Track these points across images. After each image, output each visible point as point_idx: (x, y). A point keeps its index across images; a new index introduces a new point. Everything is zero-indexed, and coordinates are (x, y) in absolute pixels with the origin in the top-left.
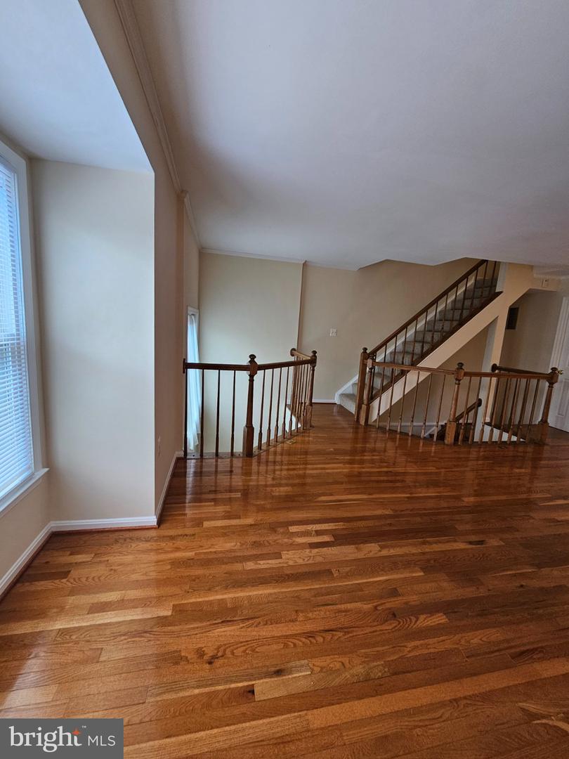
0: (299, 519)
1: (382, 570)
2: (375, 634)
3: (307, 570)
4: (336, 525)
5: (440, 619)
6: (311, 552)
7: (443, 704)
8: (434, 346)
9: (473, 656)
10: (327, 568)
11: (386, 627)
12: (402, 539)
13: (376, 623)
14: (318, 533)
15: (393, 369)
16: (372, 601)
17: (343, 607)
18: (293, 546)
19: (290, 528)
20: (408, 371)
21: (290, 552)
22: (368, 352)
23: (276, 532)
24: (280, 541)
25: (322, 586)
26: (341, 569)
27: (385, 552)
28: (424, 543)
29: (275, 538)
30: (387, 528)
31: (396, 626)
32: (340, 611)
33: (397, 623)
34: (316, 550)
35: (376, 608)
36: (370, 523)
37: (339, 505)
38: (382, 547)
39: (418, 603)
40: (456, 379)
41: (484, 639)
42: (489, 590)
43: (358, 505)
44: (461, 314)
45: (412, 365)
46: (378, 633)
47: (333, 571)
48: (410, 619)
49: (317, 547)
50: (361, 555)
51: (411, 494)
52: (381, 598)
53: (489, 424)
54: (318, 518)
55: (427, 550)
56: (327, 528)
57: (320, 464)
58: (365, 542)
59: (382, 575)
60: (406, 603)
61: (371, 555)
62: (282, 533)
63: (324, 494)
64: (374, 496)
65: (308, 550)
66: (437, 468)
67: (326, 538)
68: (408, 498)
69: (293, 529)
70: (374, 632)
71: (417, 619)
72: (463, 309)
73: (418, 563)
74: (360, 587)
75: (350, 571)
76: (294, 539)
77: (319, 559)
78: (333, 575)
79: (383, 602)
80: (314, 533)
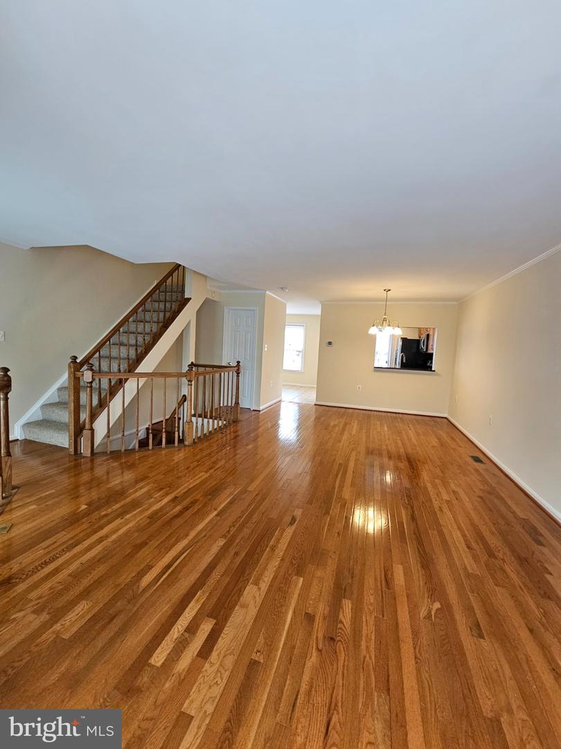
0: (150, 638)
1: (281, 606)
2: (345, 675)
3: (234, 692)
4: (197, 601)
5: (347, 605)
6: (212, 664)
7: (418, 671)
8: (148, 349)
9: (383, 611)
10: (246, 661)
11: (342, 657)
12: (258, 560)
13: (335, 666)
14: (192, 629)
15: (110, 379)
16: (310, 648)
17: (304, 687)
18: (187, 681)
19: (152, 661)
20: (126, 380)
21: (193, 694)
22: (78, 361)
23: (139, 690)
24: (162, 697)
25: (268, 689)
26: (257, 647)
27: (264, 586)
28: (273, 549)
29: (151, 700)
30: (239, 559)
31: (344, 648)
32: (309, 693)
33: (340, 643)
34: (214, 654)
35: (319, 650)
36: (221, 568)
37: (172, 574)
38: (256, 583)
39: (327, 608)
40: (189, 381)
41: (372, 592)
42: (335, 552)
43: (189, 557)
44: (164, 316)
45: (129, 371)
46: (345, 671)
47: (254, 657)
48: (340, 628)
49: (211, 650)
50: (253, 611)
51: (215, 510)
52: (310, 634)
53: (194, 415)
54: (170, 612)
55: (281, 554)
56: (193, 613)
57: (88, 536)
58: (240, 593)
59: (287, 612)
60: (325, 618)
61: (259, 601)
62: (153, 680)
63: (141, 574)
64: (192, 534)
65: (207, 665)
66: (206, 472)
67: (206, 627)
68: (217, 515)
69: (158, 658)
70: (343, 674)
71: (341, 622)
72: (165, 311)
73: (290, 572)
74: (289, 647)
75: (265, 639)
76: (175, 671)
77: (229, 661)
78: (259, 662)
79: (315, 637)
80: (187, 635)
